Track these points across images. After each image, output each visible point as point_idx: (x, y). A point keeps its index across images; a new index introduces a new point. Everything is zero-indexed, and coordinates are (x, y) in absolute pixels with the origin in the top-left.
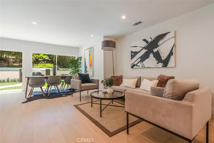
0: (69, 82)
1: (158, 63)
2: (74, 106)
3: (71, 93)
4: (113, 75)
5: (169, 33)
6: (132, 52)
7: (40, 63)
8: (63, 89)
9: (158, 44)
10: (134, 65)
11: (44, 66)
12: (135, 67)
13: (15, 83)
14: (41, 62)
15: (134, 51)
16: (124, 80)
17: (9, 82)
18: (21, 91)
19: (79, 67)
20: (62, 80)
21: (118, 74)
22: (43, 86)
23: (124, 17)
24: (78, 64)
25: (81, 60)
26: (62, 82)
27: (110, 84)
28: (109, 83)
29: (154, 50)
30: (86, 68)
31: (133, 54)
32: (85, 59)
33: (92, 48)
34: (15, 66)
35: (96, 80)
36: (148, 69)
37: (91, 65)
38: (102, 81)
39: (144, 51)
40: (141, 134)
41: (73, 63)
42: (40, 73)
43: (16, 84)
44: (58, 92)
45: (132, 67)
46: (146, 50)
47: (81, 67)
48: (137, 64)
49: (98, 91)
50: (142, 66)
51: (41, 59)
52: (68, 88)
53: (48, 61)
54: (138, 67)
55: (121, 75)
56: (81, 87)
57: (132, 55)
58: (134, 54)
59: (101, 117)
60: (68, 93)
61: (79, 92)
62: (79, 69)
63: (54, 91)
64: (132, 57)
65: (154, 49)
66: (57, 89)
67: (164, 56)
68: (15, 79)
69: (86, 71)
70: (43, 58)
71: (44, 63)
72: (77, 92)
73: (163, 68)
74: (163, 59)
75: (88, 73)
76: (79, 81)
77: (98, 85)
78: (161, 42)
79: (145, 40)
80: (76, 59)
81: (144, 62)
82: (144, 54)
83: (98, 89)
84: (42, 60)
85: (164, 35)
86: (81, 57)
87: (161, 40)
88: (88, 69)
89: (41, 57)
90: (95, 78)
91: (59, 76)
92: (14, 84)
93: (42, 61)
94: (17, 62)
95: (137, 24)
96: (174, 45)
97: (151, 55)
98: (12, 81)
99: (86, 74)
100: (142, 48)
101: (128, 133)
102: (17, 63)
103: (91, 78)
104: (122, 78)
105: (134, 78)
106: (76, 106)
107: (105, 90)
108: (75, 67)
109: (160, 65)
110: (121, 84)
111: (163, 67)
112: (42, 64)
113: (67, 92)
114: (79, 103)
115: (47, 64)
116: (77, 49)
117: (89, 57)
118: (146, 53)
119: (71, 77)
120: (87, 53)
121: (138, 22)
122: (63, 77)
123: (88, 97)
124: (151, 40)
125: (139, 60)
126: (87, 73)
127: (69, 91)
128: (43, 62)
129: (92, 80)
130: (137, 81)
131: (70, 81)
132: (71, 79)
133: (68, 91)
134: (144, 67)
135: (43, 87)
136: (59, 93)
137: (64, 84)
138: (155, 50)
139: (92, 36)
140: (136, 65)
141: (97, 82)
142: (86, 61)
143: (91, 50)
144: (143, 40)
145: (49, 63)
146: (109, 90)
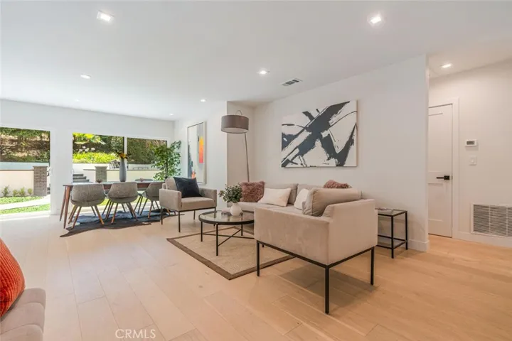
0: (154, 196)
1: (328, 159)
2: (168, 239)
3: (158, 218)
4: (246, 181)
5: (348, 104)
6: (283, 135)
7: (81, 150)
8: (140, 211)
9: (330, 122)
10: (288, 162)
11: (90, 158)
12: (289, 165)
13: (23, 198)
14: (82, 148)
15: (287, 133)
16: (266, 190)
17: (8, 197)
18: (48, 216)
19: (176, 163)
20: (139, 192)
21: (255, 180)
22: (99, 204)
23: (263, 72)
24: (174, 156)
25: (179, 147)
26: (140, 195)
27: (236, 198)
28: (234, 196)
29: (322, 134)
30: (190, 165)
31: (285, 139)
32: (189, 146)
33: (204, 124)
34: (18, 157)
35: (210, 191)
36: (312, 169)
37: (201, 161)
38: (222, 193)
39: (306, 134)
40: (281, 276)
41: (163, 155)
42: (82, 175)
43: (28, 200)
44: (130, 216)
45: (284, 165)
46: (309, 133)
47: (179, 163)
48: (293, 158)
49: (215, 212)
50: (302, 164)
51: (81, 141)
52: (152, 209)
53: (99, 148)
54: (294, 165)
55: (261, 180)
56: (180, 204)
57: (283, 141)
58: (287, 140)
59: (217, 255)
60: (152, 219)
61: (177, 217)
62: (175, 167)
63: (121, 215)
64: (284, 145)
65: (323, 131)
66: (127, 210)
67: (339, 146)
68: (22, 190)
69: (190, 172)
70: (85, 140)
71: (90, 151)
72: (172, 215)
73: (337, 168)
74: (338, 151)
75: (196, 176)
76: (176, 193)
77: (215, 201)
78: (334, 119)
79: (307, 114)
80: (169, 146)
81: (305, 156)
82: (305, 140)
83: (215, 208)
84: (84, 145)
85: (341, 106)
86: (180, 143)
87: (335, 115)
88: (195, 168)
89: (80, 137)
90: (209, 186)
91: (134, 183)
92: (22, 201)
93: (84, 147)
94: (22, 148)
95: (290, 83)
96: (356, 126)
97: (318, 143)
98: (15, 194)
99: (190, 178)
100: (301, 129)
101: (258, 275)
102: (22, 152)
103: (200, 187)
104: (263, 188)
105: (286, 187)
106: (171, 240)
107: (227, 209)
108: (166, 163)
109: (333, 162)
110: (260, 198)
111: (337, 165)
112: (84, 154)
113: (150, 216)
114: (176, 234)
115: (97, 154)
116: (172, 124)
117: (198, 144)
118: (309, 138)
119: (159, 185)
120: (193, 133)
121: (291, 80)
122: (143, 185)
123: (194, 225)
124: (318, 114)
125: (297, 151)
126: (193, 177)
127: (154, 214)
128: (87, 150)
129: (203, 190)
130: (291, 193)
131: (157, 192)
132: (160, 190)
133: (152, 214)
134: (304, 166)
135: (99, 207)
136: (133, 218)
137: (144, 199)
138: (324, 134)
139: (203, 101)
140: (291, 162)
141: (212, 196)
142: (191, 152)
143: (202, 128)
144: (304, 113)
145: (102, 151)
146: (234, 209)
